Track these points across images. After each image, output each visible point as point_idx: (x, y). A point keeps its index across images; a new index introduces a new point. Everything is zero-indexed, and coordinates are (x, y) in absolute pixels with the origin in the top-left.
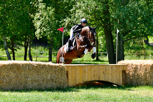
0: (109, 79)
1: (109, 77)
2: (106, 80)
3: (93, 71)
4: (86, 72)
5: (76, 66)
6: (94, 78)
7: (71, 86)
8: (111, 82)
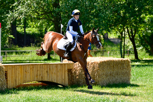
0: (54, 79)
1: (54, 77)
2: (50, 80)
3: (35, 71)
4: (28, 72)
5: (16, 65)
6: (37, 78)
7: (11, 88)
8: (55, 82)
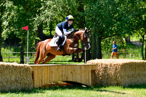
0: (78, 79)
1: (78, 77)
2: (74, 80)
3: (60, 72)
4: (53, 72)
5: (42, 66)
6: (62, 79)
7: (37, 87)
8: (79, 82)
